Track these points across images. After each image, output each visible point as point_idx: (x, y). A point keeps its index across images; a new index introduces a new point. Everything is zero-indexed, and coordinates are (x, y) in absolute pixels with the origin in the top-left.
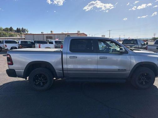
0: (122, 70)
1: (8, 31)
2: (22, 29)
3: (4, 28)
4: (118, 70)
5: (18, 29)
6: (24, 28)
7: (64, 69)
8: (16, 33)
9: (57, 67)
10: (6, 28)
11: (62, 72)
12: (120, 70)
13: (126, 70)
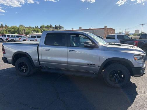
0: (90, 64)
1: (48, 28)
2: (59, 26)
3: (46, 26)
4: (87, 64)
5: (56, 26)
6: (60, 25)
7: (40, 60)
8: (54, 30)
9: (34, 58)
10: (47, 26)
11: (38, 62)
12: (89, 64)
13: (95, 65)
